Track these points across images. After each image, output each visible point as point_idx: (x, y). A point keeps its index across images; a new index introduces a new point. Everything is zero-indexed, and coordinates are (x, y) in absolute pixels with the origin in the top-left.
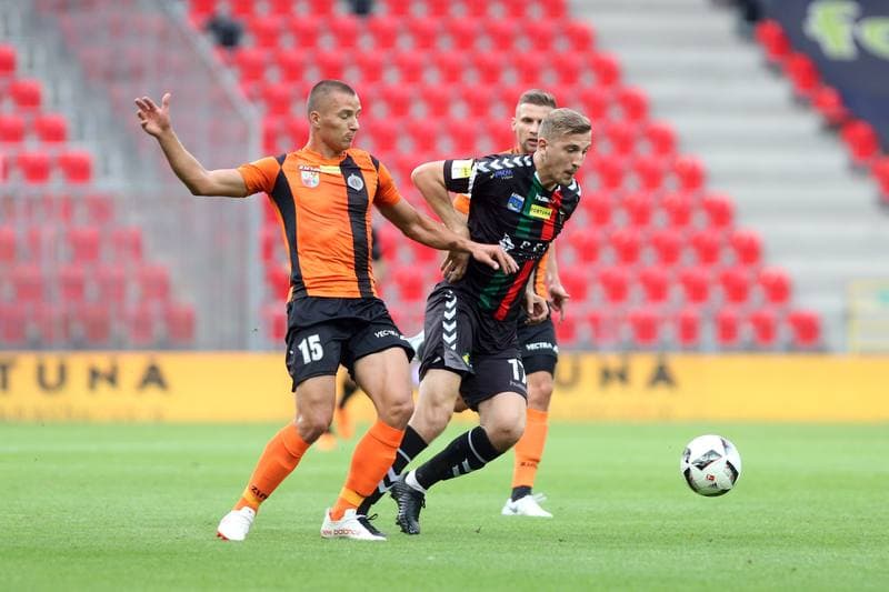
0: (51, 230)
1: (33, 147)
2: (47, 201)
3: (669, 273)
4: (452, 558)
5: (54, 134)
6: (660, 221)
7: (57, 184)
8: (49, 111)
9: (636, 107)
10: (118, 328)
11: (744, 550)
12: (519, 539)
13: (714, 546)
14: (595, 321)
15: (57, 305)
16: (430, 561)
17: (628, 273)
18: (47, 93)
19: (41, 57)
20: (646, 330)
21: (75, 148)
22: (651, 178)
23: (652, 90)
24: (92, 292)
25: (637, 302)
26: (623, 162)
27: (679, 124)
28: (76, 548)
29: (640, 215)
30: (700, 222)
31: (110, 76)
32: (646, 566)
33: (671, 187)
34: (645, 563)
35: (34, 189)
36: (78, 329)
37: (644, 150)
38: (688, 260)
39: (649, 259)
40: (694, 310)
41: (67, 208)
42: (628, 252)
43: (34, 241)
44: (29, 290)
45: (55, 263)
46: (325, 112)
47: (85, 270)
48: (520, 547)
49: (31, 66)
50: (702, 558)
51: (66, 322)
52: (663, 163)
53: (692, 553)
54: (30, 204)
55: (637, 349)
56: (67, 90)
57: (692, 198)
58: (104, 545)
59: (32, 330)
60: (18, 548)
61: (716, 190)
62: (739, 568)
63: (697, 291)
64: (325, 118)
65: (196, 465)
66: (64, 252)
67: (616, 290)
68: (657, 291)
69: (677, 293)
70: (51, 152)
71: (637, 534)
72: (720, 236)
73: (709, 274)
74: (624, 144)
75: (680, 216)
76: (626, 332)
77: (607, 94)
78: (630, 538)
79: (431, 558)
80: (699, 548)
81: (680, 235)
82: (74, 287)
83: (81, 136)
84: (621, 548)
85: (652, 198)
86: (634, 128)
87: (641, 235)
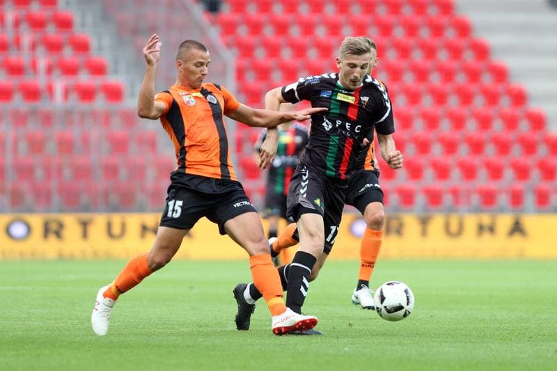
0: (96, 133)
1: (84, 78)
2: (94, 114)
3: (504, 161)
4: (360, 349)
5: (98, 70)
6: (498, 126)
7: (100, 103)
8: (95, 55)
9: (482, 51)
10: (140, 198)
11: (552, 343)
12: (405, 337)
13: (533, 341)
14: (455, 193)
15: (100, 182)
16: (345, 351)
17: (477, 161)
18: (93, 43)
19: (90, 19)
20: (488, 199)
21: (112, 79)
22: (492, 98)
23: (492, 40)
24: (123, 174)
25: (483, 180)
26: (474, 88)
27: (510, 62)
28: (112, 342)
29: (485, 123)
30: (524, 127)
31: (136, 31)
32: (488, 355)
33: (505, 103)
34: (488, 352)
35: (85, 106)
36: (114, 198)
37: (487, 80)
38: (516, 152)
39: (490, 151)
40: (520, 185)
41: (107, 118)
42: (477, 147)
43: (85, 140)
44: (82, 172)
45: (99, 154)
46: (186, 62)
47: (119, 160)
48: (405, 341)
49: (83, 25)
50: (526, 349)
51: (106, 194)
52: (500, 88)
53: (519, 346)
54: (83, 115)
55: (482, 211)
56: (107, 41)
57: (519, 112)
58: (131, 340)
59: (84, 199)
60: (75, 342)
61: (534, 106)
62: (549, 356)
63: (522, 173)
64: (186, 66)
65: (192, 288)
66: (105, 147)
67: (469, 172)
68: (496, 172)
69: (509, 174)
70: (97, 81)
71: (483, 334)
72: (537, 136)
73: (530, 161)
74: (474, 75)
75: (511, 123)
76: (476, 200)
77: (463, 43)
78: (478, 336)
79: (346, 349)
80: (523, 343)
81: (511, 136)
82: (111, 171)
83: (116, 72)
84: (471, 342)
85: (492, 111)
86: (482, 65)
87: (485, 136)
